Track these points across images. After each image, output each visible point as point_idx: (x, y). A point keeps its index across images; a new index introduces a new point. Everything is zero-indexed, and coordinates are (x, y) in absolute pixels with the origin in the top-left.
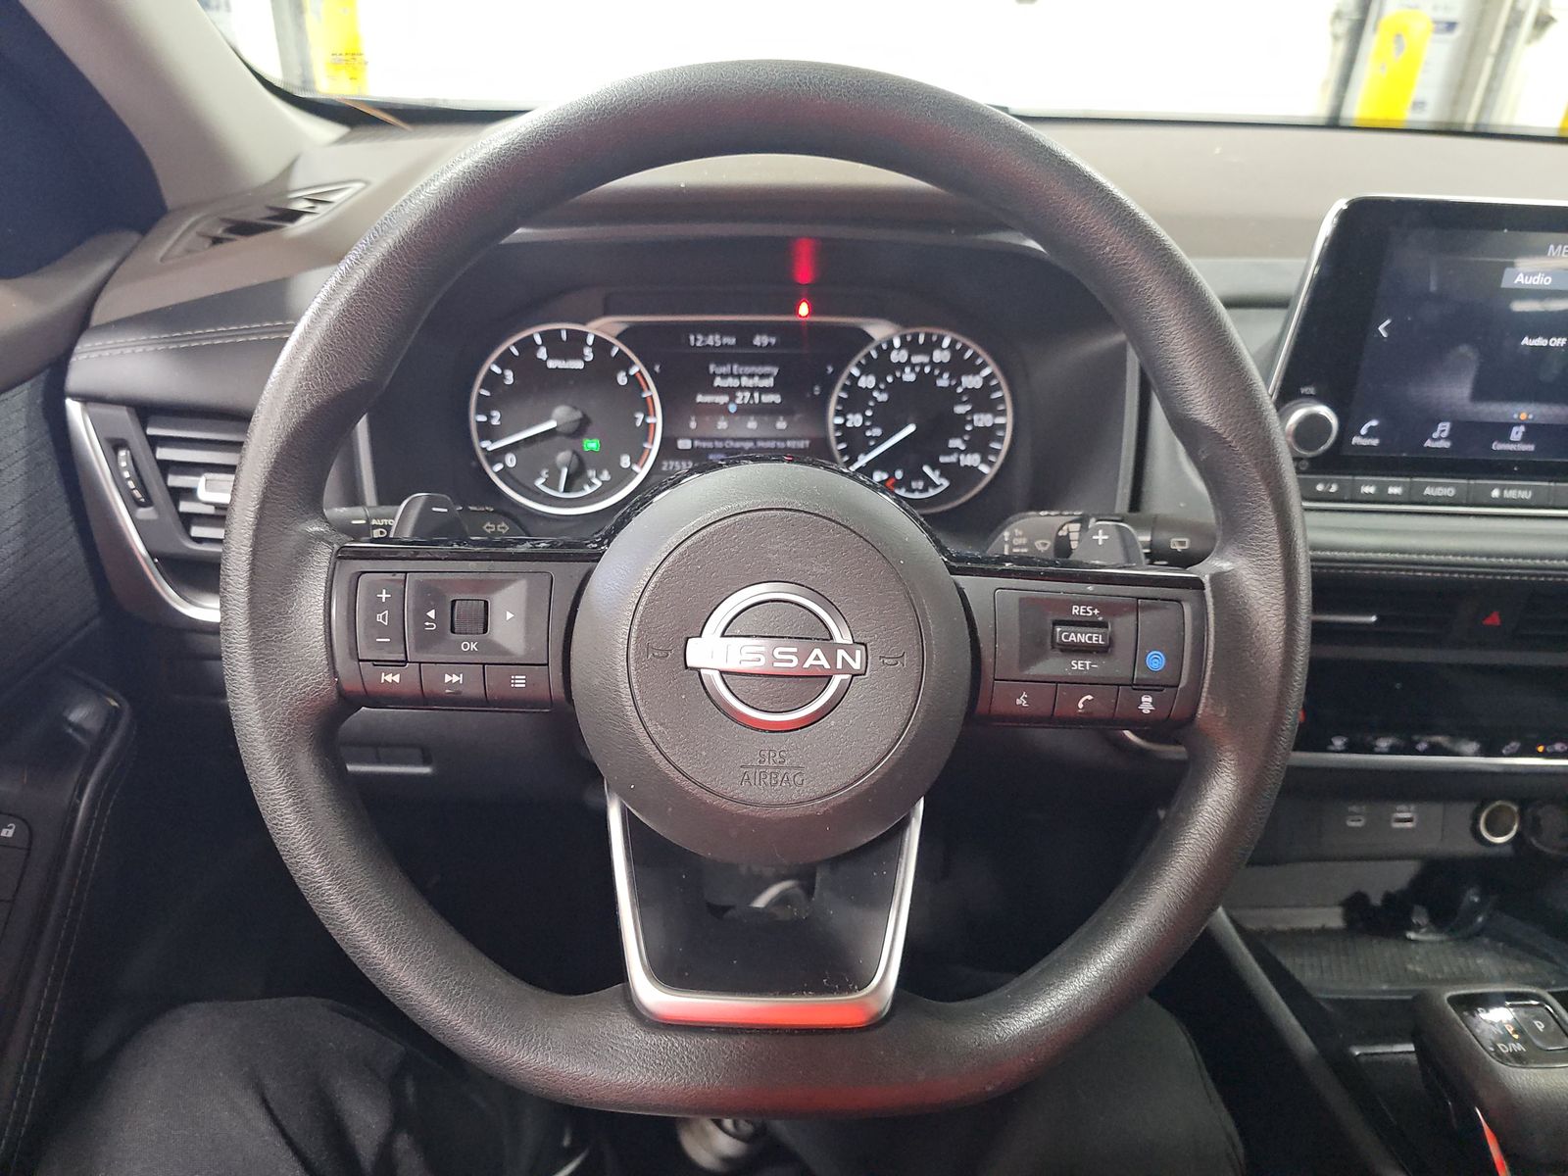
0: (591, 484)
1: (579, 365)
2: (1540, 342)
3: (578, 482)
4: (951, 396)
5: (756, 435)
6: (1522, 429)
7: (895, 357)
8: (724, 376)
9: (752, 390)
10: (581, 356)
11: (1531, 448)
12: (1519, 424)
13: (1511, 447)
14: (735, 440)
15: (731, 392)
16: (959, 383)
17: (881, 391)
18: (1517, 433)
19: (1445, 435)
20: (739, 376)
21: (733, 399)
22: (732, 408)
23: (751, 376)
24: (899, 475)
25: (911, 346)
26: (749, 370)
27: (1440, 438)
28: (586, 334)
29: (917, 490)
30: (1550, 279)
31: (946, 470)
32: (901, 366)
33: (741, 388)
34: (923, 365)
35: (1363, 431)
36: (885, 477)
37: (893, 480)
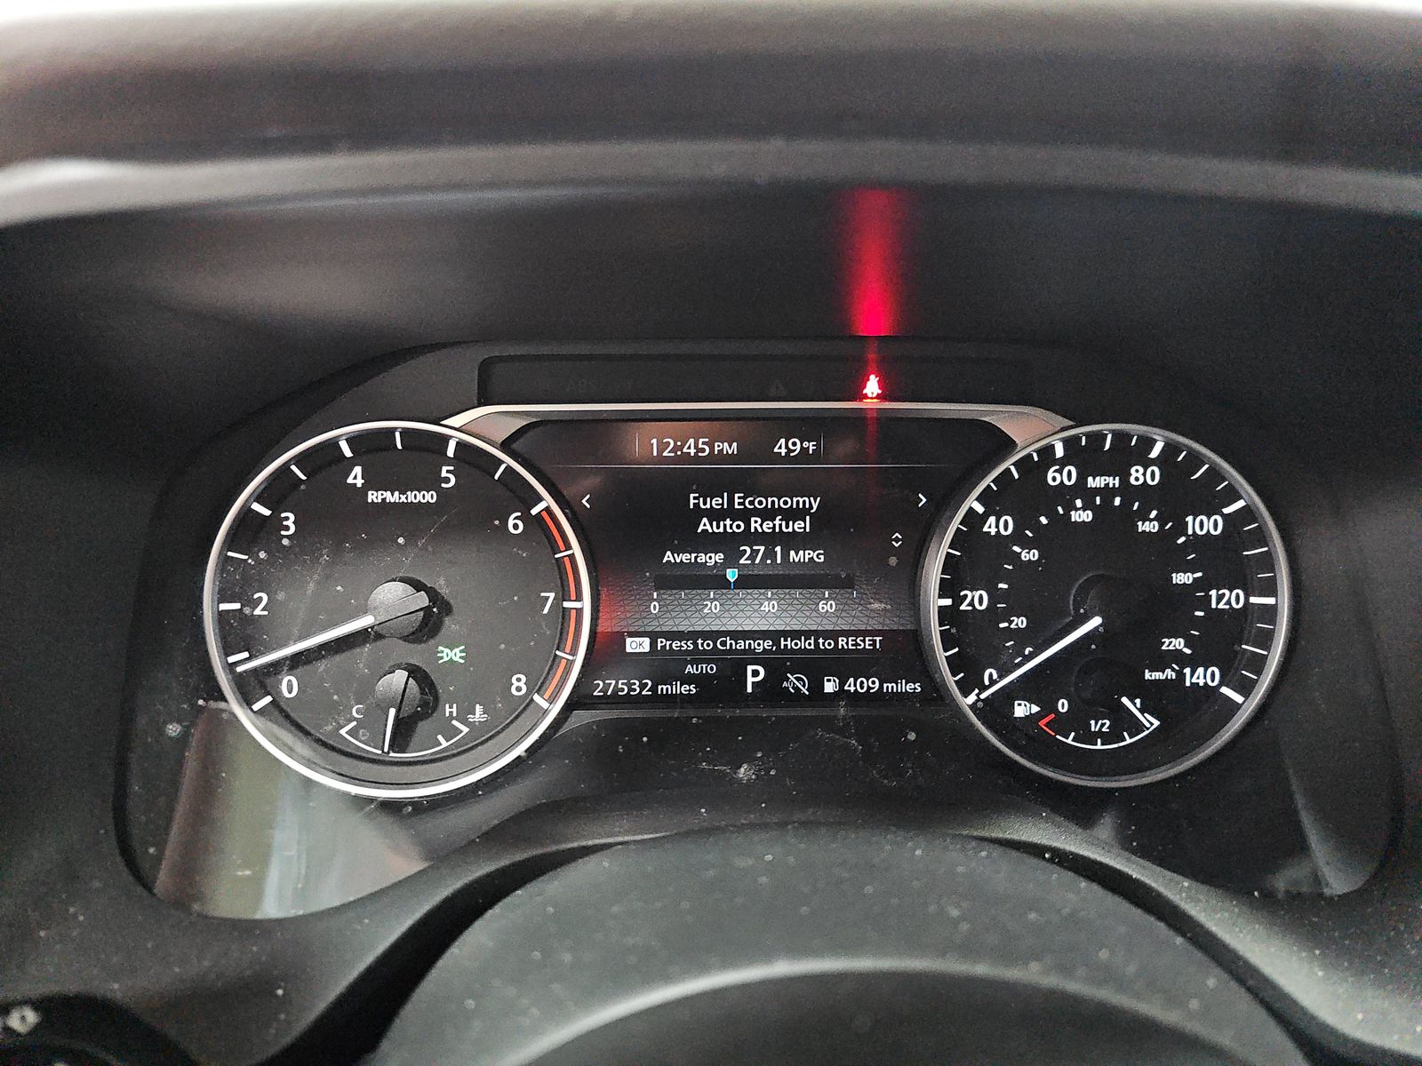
0: (451, 732)
1: (430, 497)
3: (423, 727)
4: (1167, 551)
5: (779, 626)
7: (1053, 477)
8: (716, 515)
9: (770, 539)
10: (434, 482)
14: (737, 635)
15: (728, 544)
16: (1181, 528)
17: (1027, 544)
20: (745, 515)
21: (732, 560)
22: (732, 575)
23: (767, 515)
24: (1063, 706)
25: (1085, 456)
26: (762, 502)
28: (445, 439)
29: (1100, 734)
31: (1154, 698)
32: (1065, 495)
33: (750, 537)
34: (1107, 492)
36: (1035, 709)
37: (1053, 715)
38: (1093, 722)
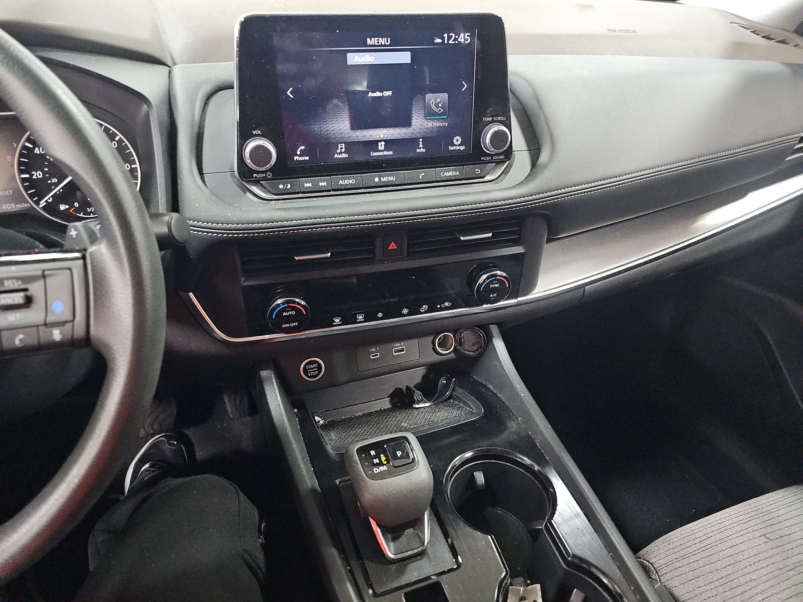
2: (378, 94)
6: (383, 143)
11: (391, 153)
12: (381, 141)
13: (381, 154)
18: (381, 146)
19: (343, 150)
27: (341, 153)
29: (91, 212)
30: (373, 59)
35: (298, 153)
36: (67, 207)
37: (74, 208)
38: (88, 209)
